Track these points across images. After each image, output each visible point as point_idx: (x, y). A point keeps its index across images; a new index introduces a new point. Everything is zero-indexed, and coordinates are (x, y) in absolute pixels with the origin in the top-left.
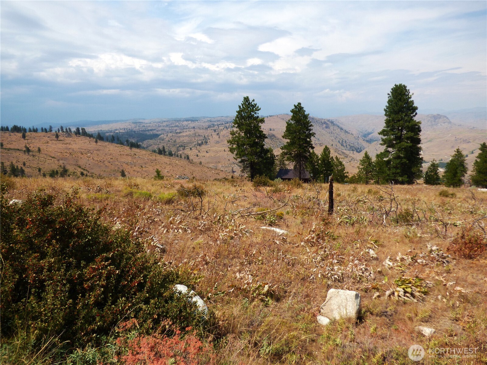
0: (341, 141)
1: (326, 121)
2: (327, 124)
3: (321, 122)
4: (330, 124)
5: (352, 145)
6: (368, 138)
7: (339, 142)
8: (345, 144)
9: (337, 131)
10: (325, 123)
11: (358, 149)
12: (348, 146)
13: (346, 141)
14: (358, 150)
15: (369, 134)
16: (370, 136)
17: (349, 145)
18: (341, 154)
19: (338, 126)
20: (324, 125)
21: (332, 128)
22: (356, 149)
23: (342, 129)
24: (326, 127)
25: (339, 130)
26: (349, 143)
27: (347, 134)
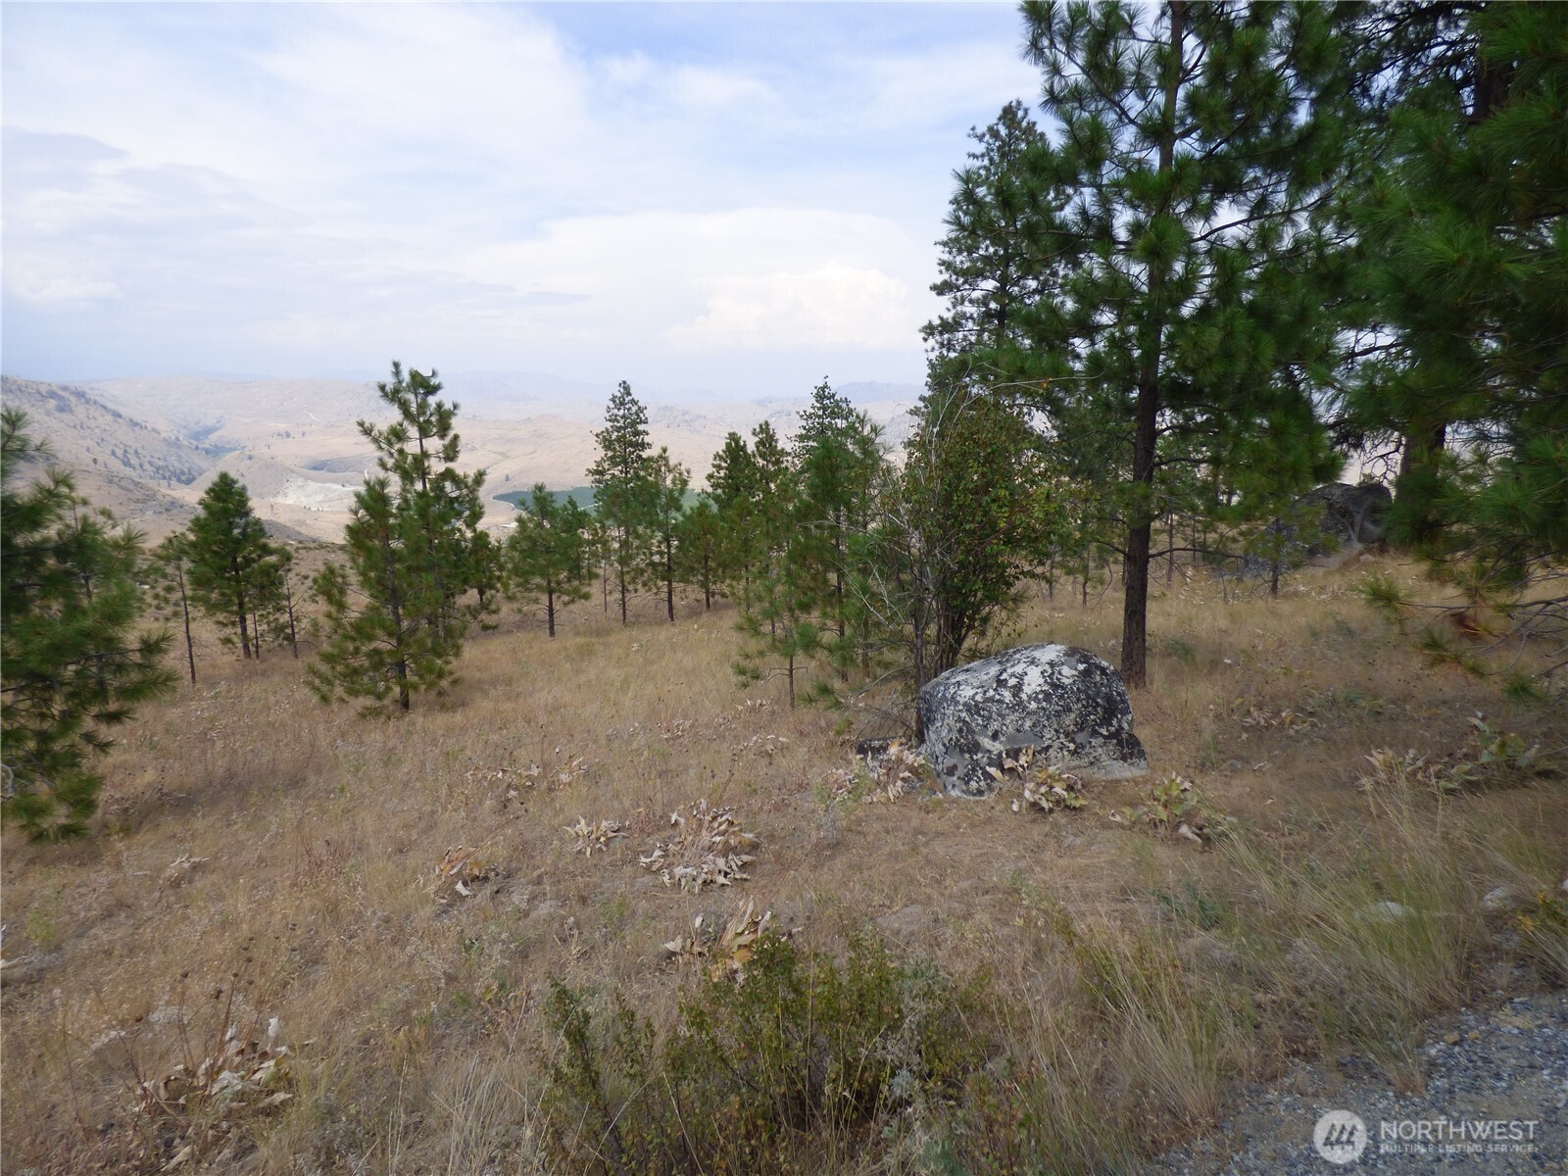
0: (120, 453)
1: (55, 389)
2: (61, 398)
3: (38, 392)
4: (73, 399)
5: (161, 463)
6: (207, 442)
7: (113, 453)
8: (134, 461)
9: (100, 419)
10: (52, 395)
11: (183, 473)
12: (147, 466)
13: (136, 452)
14: (183, 478)
15: (208, 431)
16: (213, 437)
17: (150, 463)
18: (131, 487)
19: (104, 407)
20: (52, 403)
21: (80, 410)
22: (174, 474)
23: (120, 416)
24: (61, 409)
25: (109, 418)
26: (148, 458)
27: (137, 429)
